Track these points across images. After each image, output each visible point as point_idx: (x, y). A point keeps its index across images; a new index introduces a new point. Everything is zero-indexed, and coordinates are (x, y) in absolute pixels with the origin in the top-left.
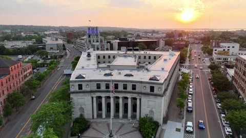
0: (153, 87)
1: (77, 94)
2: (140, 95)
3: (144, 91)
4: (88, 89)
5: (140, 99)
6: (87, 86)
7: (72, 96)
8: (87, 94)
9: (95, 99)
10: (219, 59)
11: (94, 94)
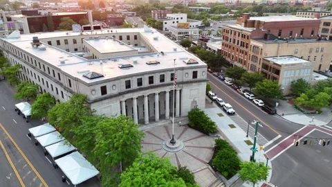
0: (197, 72)
1: (100, 103)
2: (181, 85)
3: (185, 79)
4: (115, 92)
5: (180, 91)
6: (114, 87)
7: (93, 107)
8: (114, 99)
9: (124, 104)
10: (180, 33)
11: (123, 97)
